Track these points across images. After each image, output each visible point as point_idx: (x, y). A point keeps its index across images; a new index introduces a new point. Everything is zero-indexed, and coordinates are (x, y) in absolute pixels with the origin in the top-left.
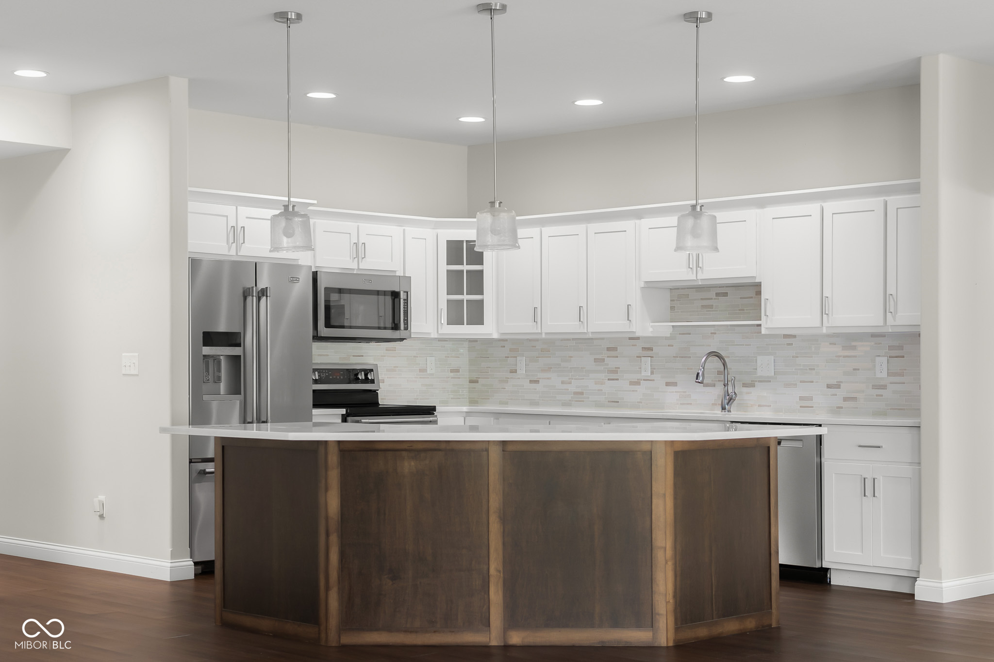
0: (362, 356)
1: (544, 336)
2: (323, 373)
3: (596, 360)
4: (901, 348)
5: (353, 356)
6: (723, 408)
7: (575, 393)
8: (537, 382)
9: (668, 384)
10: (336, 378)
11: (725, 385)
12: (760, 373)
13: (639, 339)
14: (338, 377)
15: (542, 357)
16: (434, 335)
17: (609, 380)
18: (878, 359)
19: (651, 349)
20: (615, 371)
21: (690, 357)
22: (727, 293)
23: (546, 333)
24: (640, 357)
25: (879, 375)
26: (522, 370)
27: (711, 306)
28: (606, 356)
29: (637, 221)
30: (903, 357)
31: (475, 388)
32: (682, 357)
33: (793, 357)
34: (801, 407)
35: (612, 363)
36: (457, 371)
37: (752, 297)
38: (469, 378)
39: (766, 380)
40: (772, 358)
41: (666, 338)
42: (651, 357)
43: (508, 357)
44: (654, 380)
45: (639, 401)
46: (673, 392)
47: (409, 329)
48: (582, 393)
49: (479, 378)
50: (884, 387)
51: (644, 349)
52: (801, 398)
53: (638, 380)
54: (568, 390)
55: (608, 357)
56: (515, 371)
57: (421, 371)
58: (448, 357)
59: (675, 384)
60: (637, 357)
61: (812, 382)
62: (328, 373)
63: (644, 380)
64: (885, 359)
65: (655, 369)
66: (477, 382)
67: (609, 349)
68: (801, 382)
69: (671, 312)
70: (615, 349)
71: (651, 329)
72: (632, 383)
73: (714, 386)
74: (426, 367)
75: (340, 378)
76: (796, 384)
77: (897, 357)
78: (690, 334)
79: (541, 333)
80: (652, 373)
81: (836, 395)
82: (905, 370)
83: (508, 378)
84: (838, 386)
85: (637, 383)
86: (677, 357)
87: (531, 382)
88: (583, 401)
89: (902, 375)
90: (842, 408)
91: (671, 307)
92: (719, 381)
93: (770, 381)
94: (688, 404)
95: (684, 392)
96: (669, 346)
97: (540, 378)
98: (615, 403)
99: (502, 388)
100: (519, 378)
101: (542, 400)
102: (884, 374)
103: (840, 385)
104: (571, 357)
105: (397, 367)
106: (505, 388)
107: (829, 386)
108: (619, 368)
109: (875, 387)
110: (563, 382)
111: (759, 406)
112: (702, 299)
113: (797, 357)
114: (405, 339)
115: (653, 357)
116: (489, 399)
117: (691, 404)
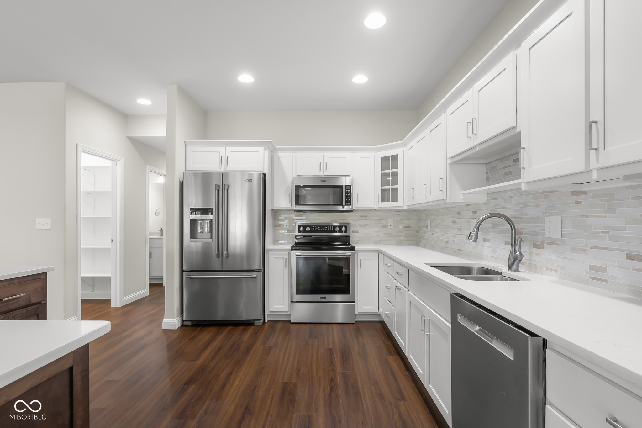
0: (345, 219)
2: (314, 227)
3: (453, 221)
5: (339, 219)
6: (510, 267)
8: (434, 234)
9: (485, 240)
10: (323, 230)
11: (512, 245)
12: (547, 235)
13: (470, 206)
14: (324, 230)
15: (435, 219)
16: (376, 208)
17: (458, 235)
19: (477, 213)
20: (460, 229)
27: (510, 173)
28: (457, 218)
31: (418, 236)
33: (582, 217)
34: (591, 278)
35: (459, 223)
36: (409, 227)
38: (416, 230)
39: (553, 242)
40: (559, 219)
41: (484, 204)
43: (426, 219)
46: (488, 247)
47: (352, 205)
48: (448, 243)
49: (419, 230)
51: (473, 213)
52: (592, 268)
54: (443, 239)
56: (428, 227)
57: (383, 226)
58: (403, 219)
59: (490, 241)
60: (470, 219)
61: (606, 249)
62: (317, 227)
66: (418, 233)
67: (458, 213)
68: (592, 247)
70: (460, 213)
71: (462, 197)
72: (467, 238)
74: (387, 225)
75: (325, 230)
76: (585, 250)
78: (497, 199)
83: (426, 231)
87: (432, 234)
88: (448, 248)
93: (557, 244)
95: (494, 248)
96: (485, 209)
97: (435, 232)
98: (460, 251)
99: (424, 237)
100: (429, 232)
101: (435, 245)
104: (444, 219)
105: (368, 225)
107: (629, 257)
108: (462, 227)
110: (442, 235)
111: (547, 269)
112: (504, 168)
113: (587, 217)
115: (477, 219)
117: (497, 258)
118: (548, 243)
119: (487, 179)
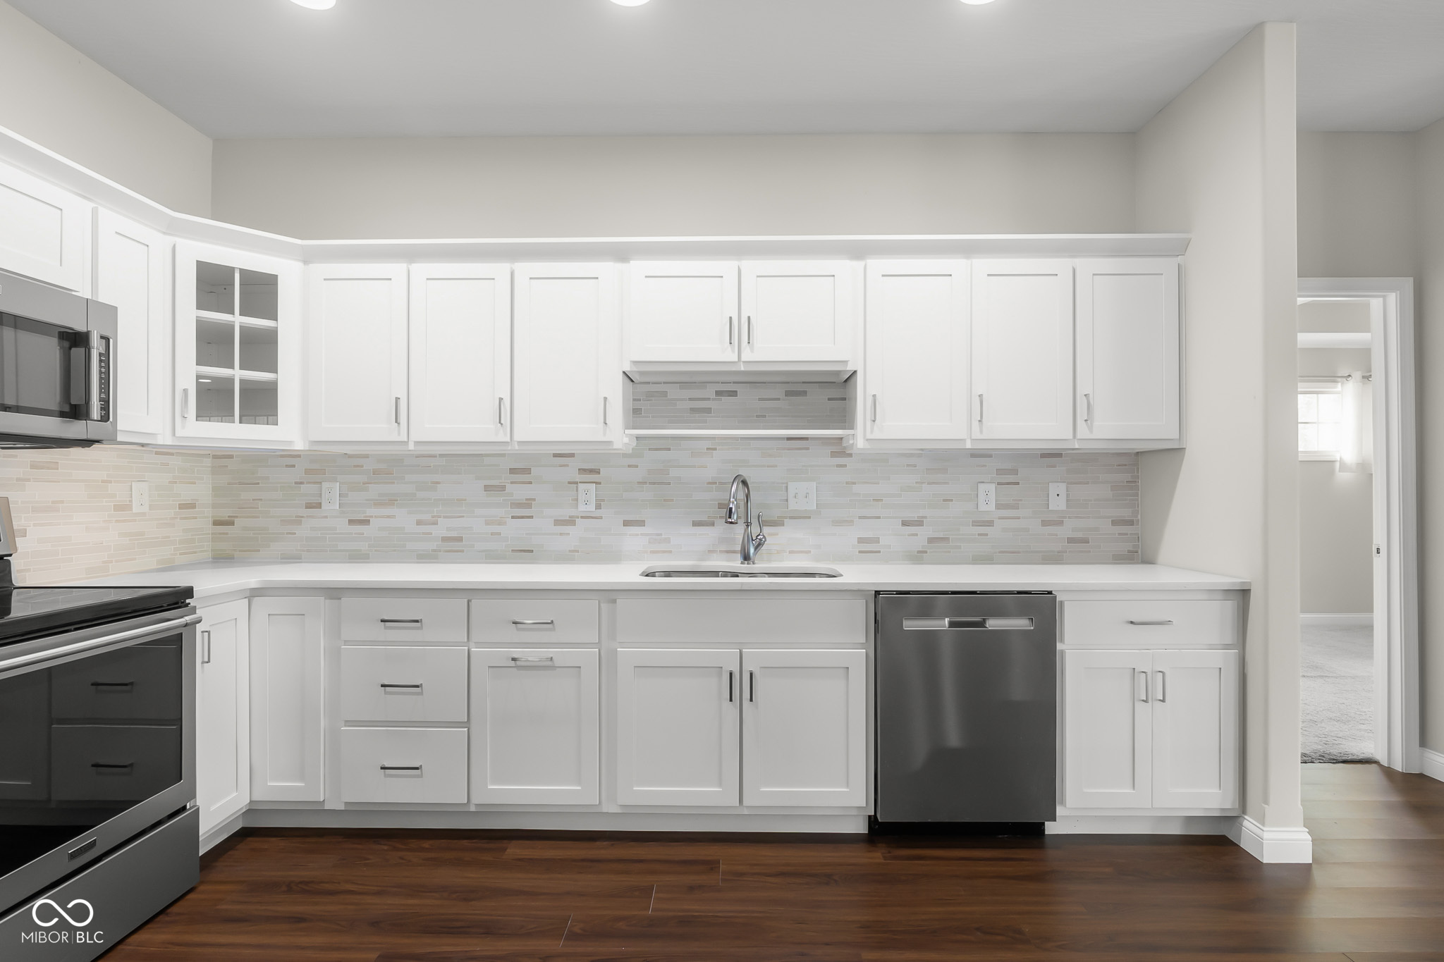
1: (411, 446)
3: (487, 488)
4: (1014, 471)
6: (746, 558)
7: (445, 539)
8: (365, 522)
9: (627, 523)
12: (793, 505)
13: (573, 457)
15: (375, 483)
16: (165, 439)
17: (513, 517)
18: (982, 487)
19: (597, 472)
20: (528, 504)
21: (669, 484)
22: (736, 392)
23: (417, 443)
24: (576, 483)
25: (982, 507)
26: (331, 503)
27: (708, 410)
28: (509, 481)
29: (619, 266)
30: (1018, 484)
31: (227, 534)
32: (654, 483)
33: (847, 483)
34: (860, 552)
35: (520, 492)
36: (192, 506)
37: (779, 399)
38: (212, 517)
39: (802, 516)
40: (814, 484)
41: (625, 455)
42: (596, 483)
43: (301, 483)
44: (601, 518)
45: (573, 549)
46: (637, 535)
47: (111, 419)
48: (460, 539)
49: (237, 517)
50: (990, 523)
51: (582, 471)
52: (861, 540)
53: (570, 517)
54: (430, 534)
55: (512, 483)
56: (319, 506)
57: (118, 508)
58: (176, 482)
59: (641, 523)
60: (569, 483)
61: (879, 518)
63: (582, 517)
64: (992, 487)
65: (603, 500)
66: (232, 523)
67: (512, 471)
68: (860, 518)
69: (633, 417)
70: (527, 471)
71: (626, 440)
72: (558, 522)
73: (713, 524)
74: (131, 501)
76: (852, 521)
77: (1008, 484)
78: (669, 449)
79: (406, 443)
80: (598, 507)
81: (917, 535)
82: (1021, 500)
83: (302, 517)
84: (919, 523)
85: (571, 522)
86: (645, 483)
87: (351, 522)
88: (462, 551)
89: (1015, 507)
90: (926, 552)
91: (633, 409)
92: (721, 517)
93: (810, 518)
94: (664, 552)
95: (658, 535)
96: (629, 466)
97: (372, 517)
98: (525, 553)
99: (287, 533)
100: (326, 517)
101: (375, 551)
102: (992, 507)
103: (923, 521)
104: (438, 483)
105: (62, 502)
106: (295, 533)
107: (905, 523)
108: (534, 500)
109: (977, 523)
110: (419, 523)
111: (791, 552)
112: (690, 399)
113: (854, 483)
114: (98, 441)
115: (600, 483)
116: (259, 551)
117: (670, 552)
118: (791, 518)
119: (636, 411)
